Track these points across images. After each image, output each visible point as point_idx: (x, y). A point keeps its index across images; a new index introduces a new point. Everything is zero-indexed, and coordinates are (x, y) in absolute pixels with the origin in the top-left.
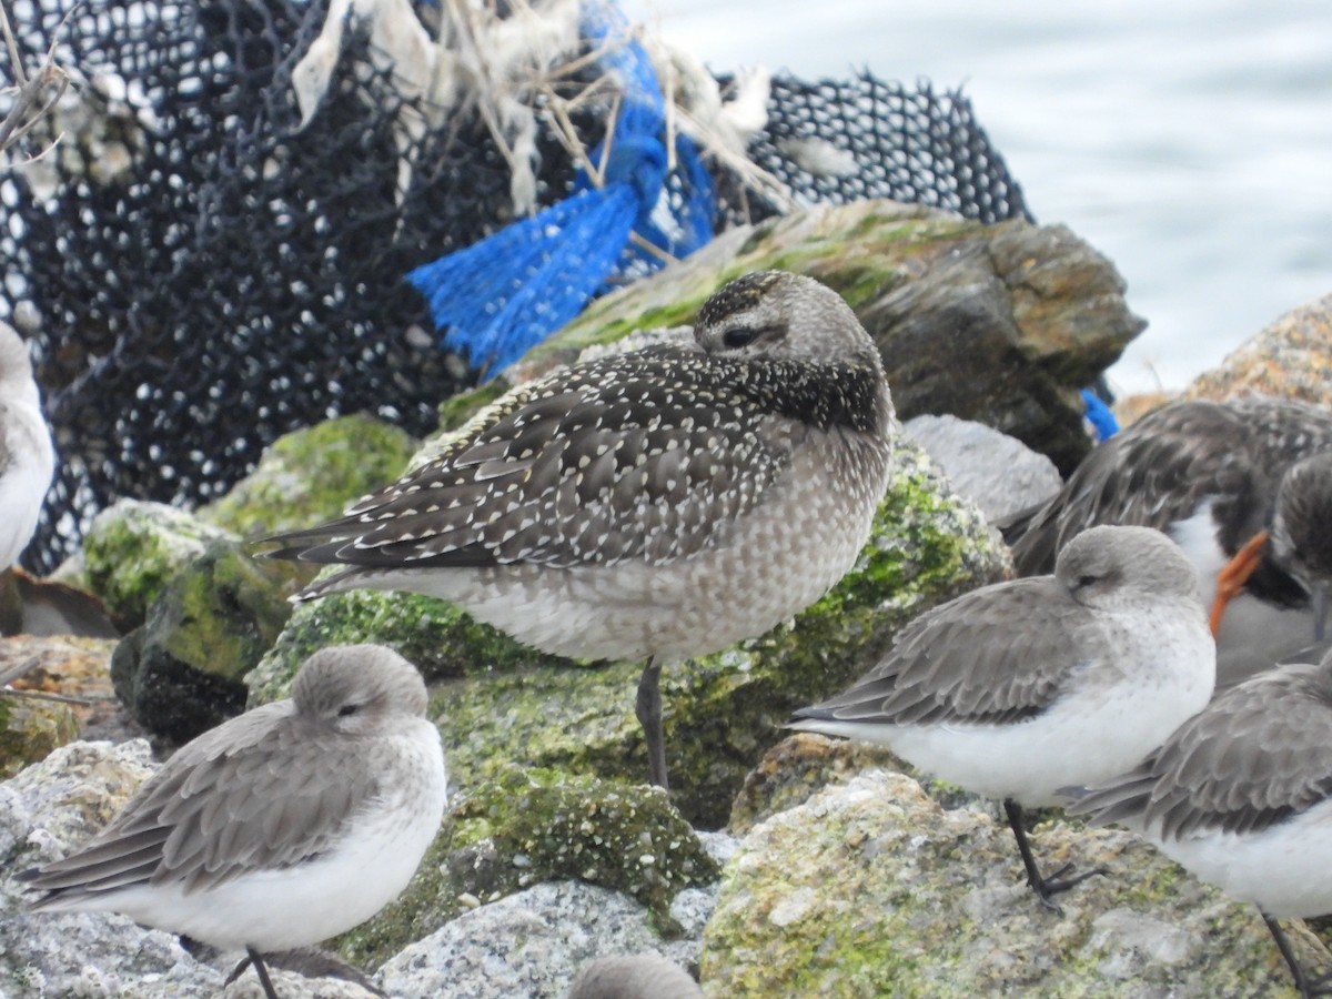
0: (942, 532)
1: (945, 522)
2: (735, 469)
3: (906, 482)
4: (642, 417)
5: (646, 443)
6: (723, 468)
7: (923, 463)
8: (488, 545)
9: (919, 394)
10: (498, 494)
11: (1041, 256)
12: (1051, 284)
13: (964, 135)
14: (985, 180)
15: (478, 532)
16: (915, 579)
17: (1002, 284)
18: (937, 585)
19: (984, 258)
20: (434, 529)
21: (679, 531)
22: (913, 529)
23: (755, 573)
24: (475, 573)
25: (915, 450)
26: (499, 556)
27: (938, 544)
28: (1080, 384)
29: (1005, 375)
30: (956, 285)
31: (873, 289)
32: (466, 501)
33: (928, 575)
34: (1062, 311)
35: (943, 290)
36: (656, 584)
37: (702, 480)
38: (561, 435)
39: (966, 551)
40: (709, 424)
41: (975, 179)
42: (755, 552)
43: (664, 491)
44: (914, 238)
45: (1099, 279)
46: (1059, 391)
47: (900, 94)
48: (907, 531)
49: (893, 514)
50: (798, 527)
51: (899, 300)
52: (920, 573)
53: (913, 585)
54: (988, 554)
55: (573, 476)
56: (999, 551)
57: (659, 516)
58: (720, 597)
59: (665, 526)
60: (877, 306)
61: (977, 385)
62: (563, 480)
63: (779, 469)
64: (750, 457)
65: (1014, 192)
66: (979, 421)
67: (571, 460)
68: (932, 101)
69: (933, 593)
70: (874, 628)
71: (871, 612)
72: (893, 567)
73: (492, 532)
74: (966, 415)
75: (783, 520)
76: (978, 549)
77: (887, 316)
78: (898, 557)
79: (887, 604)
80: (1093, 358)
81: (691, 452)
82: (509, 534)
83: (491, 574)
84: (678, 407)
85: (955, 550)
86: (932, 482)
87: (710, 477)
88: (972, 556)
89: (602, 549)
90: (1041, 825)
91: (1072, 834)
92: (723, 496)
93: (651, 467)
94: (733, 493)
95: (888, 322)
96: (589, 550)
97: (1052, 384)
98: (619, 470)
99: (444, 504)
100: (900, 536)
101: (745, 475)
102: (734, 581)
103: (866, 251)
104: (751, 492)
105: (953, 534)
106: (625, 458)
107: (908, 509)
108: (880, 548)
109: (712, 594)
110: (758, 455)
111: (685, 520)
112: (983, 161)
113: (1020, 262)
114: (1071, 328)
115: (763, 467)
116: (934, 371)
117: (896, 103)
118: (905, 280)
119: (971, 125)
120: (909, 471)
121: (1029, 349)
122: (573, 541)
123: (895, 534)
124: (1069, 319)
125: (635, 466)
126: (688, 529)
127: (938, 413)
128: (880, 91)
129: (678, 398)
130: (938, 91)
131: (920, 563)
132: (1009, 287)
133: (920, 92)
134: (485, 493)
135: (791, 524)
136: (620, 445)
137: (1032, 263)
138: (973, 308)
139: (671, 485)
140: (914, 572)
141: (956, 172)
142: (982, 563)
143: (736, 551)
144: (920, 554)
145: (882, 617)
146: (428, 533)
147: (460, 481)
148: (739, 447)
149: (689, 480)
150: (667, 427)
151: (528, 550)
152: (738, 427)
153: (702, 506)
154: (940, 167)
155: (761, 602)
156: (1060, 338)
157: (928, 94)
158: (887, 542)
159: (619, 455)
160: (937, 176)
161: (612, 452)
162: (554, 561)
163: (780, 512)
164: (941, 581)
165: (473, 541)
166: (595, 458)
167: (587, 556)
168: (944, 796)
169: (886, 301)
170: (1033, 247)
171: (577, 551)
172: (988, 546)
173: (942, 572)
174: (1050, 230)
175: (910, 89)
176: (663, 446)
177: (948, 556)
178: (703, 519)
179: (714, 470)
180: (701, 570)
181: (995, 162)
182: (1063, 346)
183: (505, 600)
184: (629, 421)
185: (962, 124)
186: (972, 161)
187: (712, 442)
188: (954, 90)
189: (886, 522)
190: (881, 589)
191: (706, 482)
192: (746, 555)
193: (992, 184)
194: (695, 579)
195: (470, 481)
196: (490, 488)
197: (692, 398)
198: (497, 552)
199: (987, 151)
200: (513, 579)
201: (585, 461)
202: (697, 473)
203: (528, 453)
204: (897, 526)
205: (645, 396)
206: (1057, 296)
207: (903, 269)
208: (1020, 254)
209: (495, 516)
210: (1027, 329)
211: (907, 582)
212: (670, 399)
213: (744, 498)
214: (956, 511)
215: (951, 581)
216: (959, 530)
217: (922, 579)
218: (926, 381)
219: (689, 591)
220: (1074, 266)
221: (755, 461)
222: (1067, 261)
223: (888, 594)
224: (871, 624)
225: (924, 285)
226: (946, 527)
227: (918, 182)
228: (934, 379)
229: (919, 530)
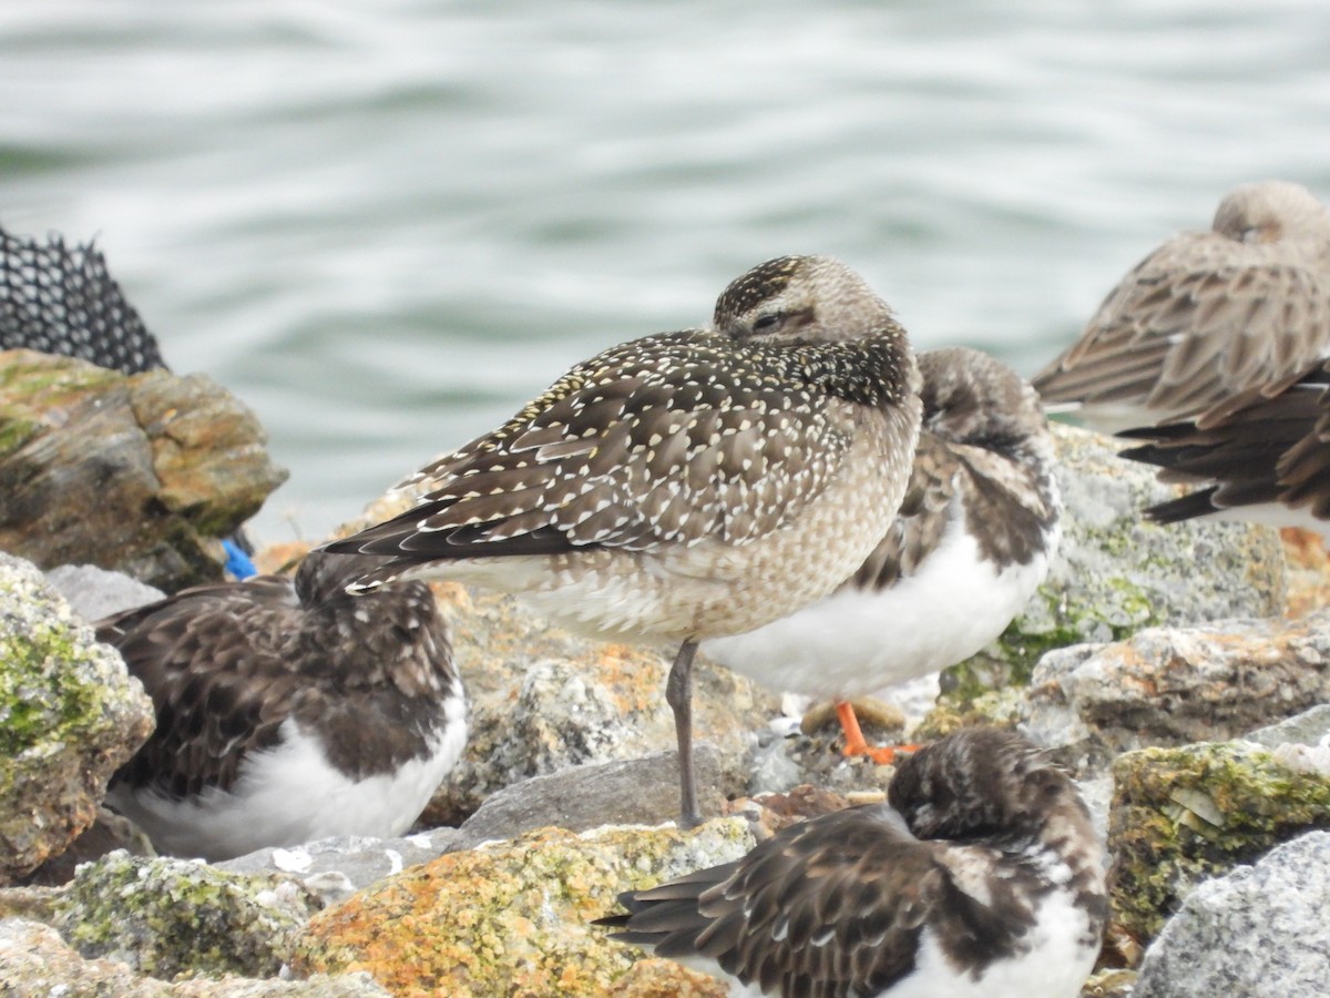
0: (83, 681)
1: (85, 672)
2: (809, 450)
3: (47, 631)
4: (713, 398)
5: (719, 423)
6: (798, 450)
7: (64, 612)
8: (562, 528)
9: (59, 545)
10: (568, 476)
11: (182, 408)
12: (193, 435)
13: (97, 288)
14: (118, 333)
15: (551, 513)
16: (55, 728)
17: (142, 434)
18: (79, 734)
19: (127, 408)
20: (501, 512)
21: (758, 512)
22: (54, 679)
23: (808, 558)
24: (547, 560)
25: (56, 600)
26: (574, 538)
27: (78, 693)
28: (221, 535)
29: (146, 525)
30: (96, 435)
31: (15, 439)
32: (533, 485)
33: (69, 725)
34: (203, 461)
35: (83, 441)
36: (722, 562)
37: (777, 461)
38: (629, 416)
39: (107, 701)
40: (779, 406)
41: (108, 332)
42: (813, 538)
43: (740, 470)
44: (55, 388)
45: (240, 430)
46: (201, 541)
47: (33, 247)
48: (48, 680)
49: (34, 664)
50: (852, 515)
51: (41, 450)
52: (60, 722)
53: (54, 735)
54: (128, 703)
55: (643, 454)
56: (139, 701)
57: (740, 497)
58: (772, 578)
59: (746, 506)
60: (17, 456)
61: (119, 536)
62: (633, 458)
63: (845, 448)
64: (821, 437)
65: (149, 343)
66: (118, 570)
67: (640, 437)
68: (65, 255)
69: (74, 743)
70: (15, 777)
71: (11, 761)
72: (33, 716)
73: (565, 515)
74: (107, 565)
75: (841, 507)
76: (119, 699)
77: (28, 467)
78: (40, 707)
79: (27, 753)
80: (234, 508)
81: (765, 434)
82: (584, 516)
83: (563, 560)
84: (747, 390)
85: (95, 702)
86: (73, 632)
87: (785, 459)
88: (112, 707)
89: (682, 530)
90: (180, 974)
91: (211, 983)
92: (798, 477)
93: (726, 446)
94: (806, 473)
95: (29, 473)
96: (671, 529)
97: (193, 534)
98: (691, 448)
99: (508, 486)
100: (41, 685)
101: (818, 455)
102: (790, 564)
103: (8, 402)
104: (823, 472)
105: (95, 684)
106: (698, 437)
107: (49, 659)
108: (21, 698)
109: (766, 576)
110: (827, 435)
111: (763, 499)
112: (116, 314)
113: (162, 413)
114: (212, 478)
115: (832, 447)
116: (76, 520)
117: (28, 256)
118: (47, 430)
119: (104, 277)
120: (49, 622)
121: (171, 499)
122: (654, 520)
123: (36, 684)
124: (210, 469)
125: (709, 446)
126: (765, 509)
127: (79, 562)
128: (12, 245)
129: (745, 382)
130: (70, 245)
131: (60, 712)
132: (151, 438)
133: (52, 246)
134: (552, 475)
135: (847, 511)
136: (693, 424)
137: (173, 413)
138: (117, 458)
139: (747, 464)
140: (54, 722)
141: (89, 325)
142: (123, 713)
143: (798, 537)
144: (61, 703)
145: (22, 766)
146: (496, 516)
147: (522, 464)
148: (811, 429)
149: (765, 461)
150: (738, 408)
151: (606, 531)
152: (808, 410)
153: (779, 485)
154: (73, 320)
155: (806, 584)
156: (201, 489)
157: (60, 247)
158: (28, 691)
159: (691, 433)
160: (71, 327)
161: (684, 431)
162: (632, 544)
163: (839, 500)
164: (81, 730)
165: (546, 524)
166: (667, 437)
167: (669, 536)
168: (84, 946)
169: (28, 451)
170: (177, 397)
171: (658, 531)
172: (129, 696)
173: (83, 722)
174: (190, 380)
175: (42, 242)
176: (737, 426)
177: (88, 706)
178: (780, 499)
179: (788, 451)
180: (765, 552)
181: (130, 314)
182: (204, 497)
183: (577, 587)
184: (700, 402)
185: (95, 277)
186: (105, 314)
187: (784, 423)
188: (86, 243)
189: (26, 672)
190: (22, 738)
191: (781, 463)
192: (804, 543)
193: (127, 336)
194: (757, 561)
195: (533, 464)
196: (559, 470)
197: (759, 383)
198: (571, 534)
199: (121, 304)
200: (586, 566)
201: (656, 439)
202: (772, 454)
203: (591, 432)
204: (38, 676)
205: (713, 379)
206: (198, 447)
207: (45, 420)
208: (161, 405)
209: (569, 497)
210: (169, 479)
211: (47, 732)
212: (737, 382)
213: (817, 478)
214: (96, 660)
215: (93, 730)
216: (99, 680)
217: (62, 729)
218: (68, 530)
219: (748, 572)
220: (215, 416)
221: (825, 441)
222: (209, 412)
223: (29, 743)
224: (11, 773)
225: (66, 436)
226: (87, 677)
227: (52, 334)
228: (76, 528)
229: (60, 680)
